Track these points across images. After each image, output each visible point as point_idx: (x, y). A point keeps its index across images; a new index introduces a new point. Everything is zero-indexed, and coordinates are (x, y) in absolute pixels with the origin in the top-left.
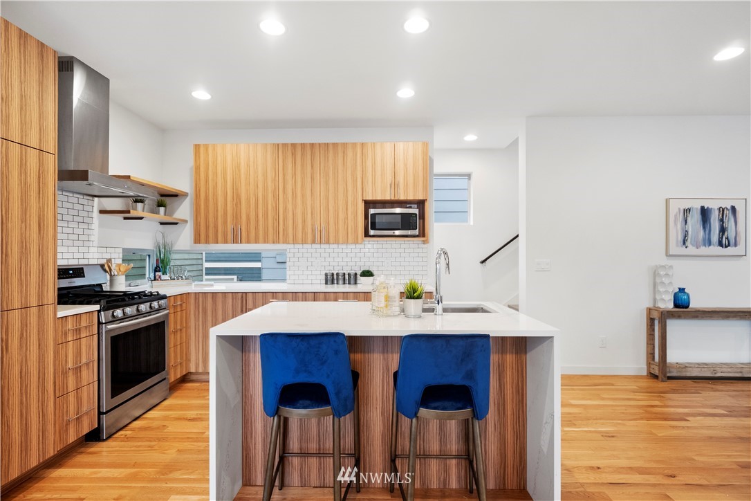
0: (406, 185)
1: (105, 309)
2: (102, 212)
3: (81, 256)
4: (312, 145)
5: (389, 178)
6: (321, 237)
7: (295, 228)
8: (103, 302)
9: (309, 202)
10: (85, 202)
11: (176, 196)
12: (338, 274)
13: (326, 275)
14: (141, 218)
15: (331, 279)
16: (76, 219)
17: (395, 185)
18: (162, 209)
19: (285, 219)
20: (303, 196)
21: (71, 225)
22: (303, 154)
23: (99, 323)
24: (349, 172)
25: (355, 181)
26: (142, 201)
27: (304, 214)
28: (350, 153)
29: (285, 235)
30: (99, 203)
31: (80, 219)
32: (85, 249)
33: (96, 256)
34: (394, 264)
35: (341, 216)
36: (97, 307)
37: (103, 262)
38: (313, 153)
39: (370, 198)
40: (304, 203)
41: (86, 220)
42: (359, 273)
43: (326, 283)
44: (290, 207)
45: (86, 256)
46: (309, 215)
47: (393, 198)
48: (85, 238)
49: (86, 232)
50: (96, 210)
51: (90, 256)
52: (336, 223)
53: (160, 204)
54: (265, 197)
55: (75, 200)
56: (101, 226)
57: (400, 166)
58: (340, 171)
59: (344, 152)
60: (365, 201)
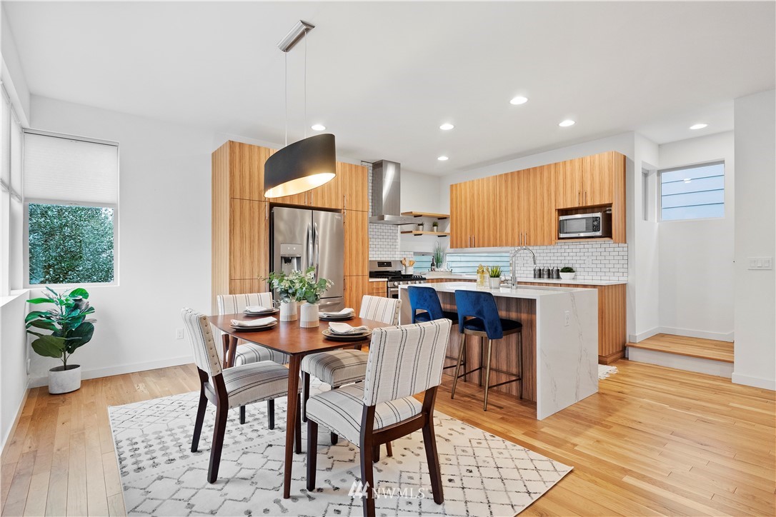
0: (593, 192)
1: (390, 281)
2: (402, 233)
3: (391, 256)
4: (518, 172)
5: (577, 188)
6: (525, 241)
7: (507, 235)
8: (390, 278)
9: (516, 215)
10: (393, 228)
11: (445, 218)
12: (552, 270)
13: (535, 270)
14: (421, 235)
15: (539, 274)
16: (390, 237)
17: (582, 194)
18: (435, 227)
19: (501, 228)
20: (513, 211)
21: (387, 240)
22: (512, 180)
23: (388, 287)
24: (545, 188)
25: (549, 195)
26: (422, 225)
27: (513, 224)
28: (546, 174)
29: (501, 241)
30: (401, 228)
31: (391, 237)
32: (393, 253)
33: (399, 256)
34: (594, 262)
35: (539, 223)
36: (387, 280)
37: (402, 259)
38: (519, 178)
39: (561, 207)
40: (513, 216)
41: (395, 238)
42: (560, 269)
43: (535, 277)
44: (504, 220)
45: (395, 256)
46: (517, 225)
47: (581, 205)
48: (393, 247)
49: (394, 244)
50: (399, 232)
51: (396, 256)
52: (536, 230)
53: (435, 225)
54: (488, 214)
55: (389, 228)
56: (402, 240)
57: (588, 176)
58: (538, 189)
59: (541, 174)
60: (559, 210)
